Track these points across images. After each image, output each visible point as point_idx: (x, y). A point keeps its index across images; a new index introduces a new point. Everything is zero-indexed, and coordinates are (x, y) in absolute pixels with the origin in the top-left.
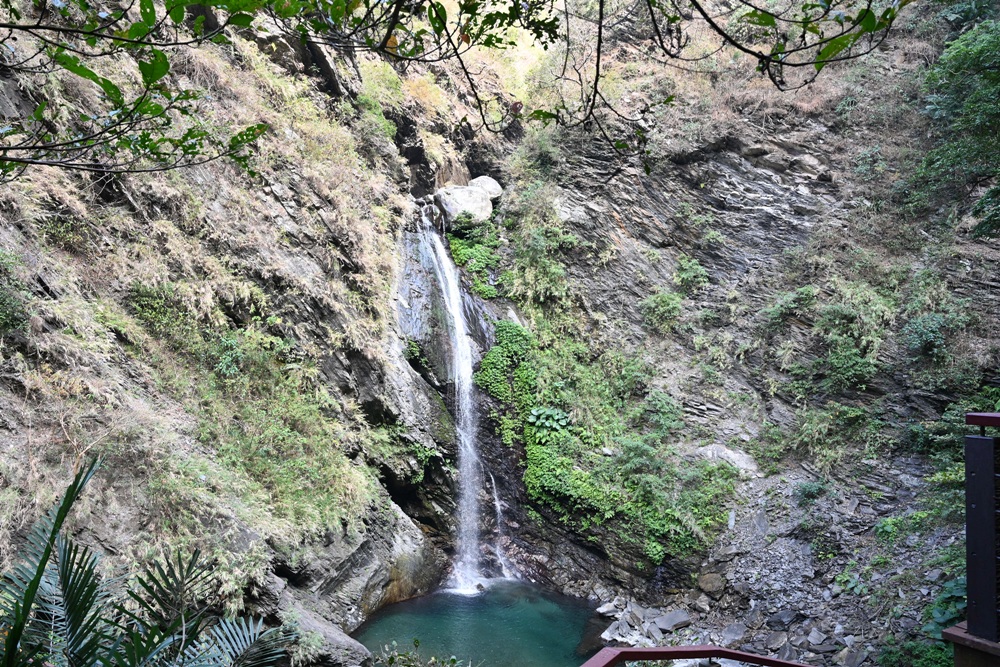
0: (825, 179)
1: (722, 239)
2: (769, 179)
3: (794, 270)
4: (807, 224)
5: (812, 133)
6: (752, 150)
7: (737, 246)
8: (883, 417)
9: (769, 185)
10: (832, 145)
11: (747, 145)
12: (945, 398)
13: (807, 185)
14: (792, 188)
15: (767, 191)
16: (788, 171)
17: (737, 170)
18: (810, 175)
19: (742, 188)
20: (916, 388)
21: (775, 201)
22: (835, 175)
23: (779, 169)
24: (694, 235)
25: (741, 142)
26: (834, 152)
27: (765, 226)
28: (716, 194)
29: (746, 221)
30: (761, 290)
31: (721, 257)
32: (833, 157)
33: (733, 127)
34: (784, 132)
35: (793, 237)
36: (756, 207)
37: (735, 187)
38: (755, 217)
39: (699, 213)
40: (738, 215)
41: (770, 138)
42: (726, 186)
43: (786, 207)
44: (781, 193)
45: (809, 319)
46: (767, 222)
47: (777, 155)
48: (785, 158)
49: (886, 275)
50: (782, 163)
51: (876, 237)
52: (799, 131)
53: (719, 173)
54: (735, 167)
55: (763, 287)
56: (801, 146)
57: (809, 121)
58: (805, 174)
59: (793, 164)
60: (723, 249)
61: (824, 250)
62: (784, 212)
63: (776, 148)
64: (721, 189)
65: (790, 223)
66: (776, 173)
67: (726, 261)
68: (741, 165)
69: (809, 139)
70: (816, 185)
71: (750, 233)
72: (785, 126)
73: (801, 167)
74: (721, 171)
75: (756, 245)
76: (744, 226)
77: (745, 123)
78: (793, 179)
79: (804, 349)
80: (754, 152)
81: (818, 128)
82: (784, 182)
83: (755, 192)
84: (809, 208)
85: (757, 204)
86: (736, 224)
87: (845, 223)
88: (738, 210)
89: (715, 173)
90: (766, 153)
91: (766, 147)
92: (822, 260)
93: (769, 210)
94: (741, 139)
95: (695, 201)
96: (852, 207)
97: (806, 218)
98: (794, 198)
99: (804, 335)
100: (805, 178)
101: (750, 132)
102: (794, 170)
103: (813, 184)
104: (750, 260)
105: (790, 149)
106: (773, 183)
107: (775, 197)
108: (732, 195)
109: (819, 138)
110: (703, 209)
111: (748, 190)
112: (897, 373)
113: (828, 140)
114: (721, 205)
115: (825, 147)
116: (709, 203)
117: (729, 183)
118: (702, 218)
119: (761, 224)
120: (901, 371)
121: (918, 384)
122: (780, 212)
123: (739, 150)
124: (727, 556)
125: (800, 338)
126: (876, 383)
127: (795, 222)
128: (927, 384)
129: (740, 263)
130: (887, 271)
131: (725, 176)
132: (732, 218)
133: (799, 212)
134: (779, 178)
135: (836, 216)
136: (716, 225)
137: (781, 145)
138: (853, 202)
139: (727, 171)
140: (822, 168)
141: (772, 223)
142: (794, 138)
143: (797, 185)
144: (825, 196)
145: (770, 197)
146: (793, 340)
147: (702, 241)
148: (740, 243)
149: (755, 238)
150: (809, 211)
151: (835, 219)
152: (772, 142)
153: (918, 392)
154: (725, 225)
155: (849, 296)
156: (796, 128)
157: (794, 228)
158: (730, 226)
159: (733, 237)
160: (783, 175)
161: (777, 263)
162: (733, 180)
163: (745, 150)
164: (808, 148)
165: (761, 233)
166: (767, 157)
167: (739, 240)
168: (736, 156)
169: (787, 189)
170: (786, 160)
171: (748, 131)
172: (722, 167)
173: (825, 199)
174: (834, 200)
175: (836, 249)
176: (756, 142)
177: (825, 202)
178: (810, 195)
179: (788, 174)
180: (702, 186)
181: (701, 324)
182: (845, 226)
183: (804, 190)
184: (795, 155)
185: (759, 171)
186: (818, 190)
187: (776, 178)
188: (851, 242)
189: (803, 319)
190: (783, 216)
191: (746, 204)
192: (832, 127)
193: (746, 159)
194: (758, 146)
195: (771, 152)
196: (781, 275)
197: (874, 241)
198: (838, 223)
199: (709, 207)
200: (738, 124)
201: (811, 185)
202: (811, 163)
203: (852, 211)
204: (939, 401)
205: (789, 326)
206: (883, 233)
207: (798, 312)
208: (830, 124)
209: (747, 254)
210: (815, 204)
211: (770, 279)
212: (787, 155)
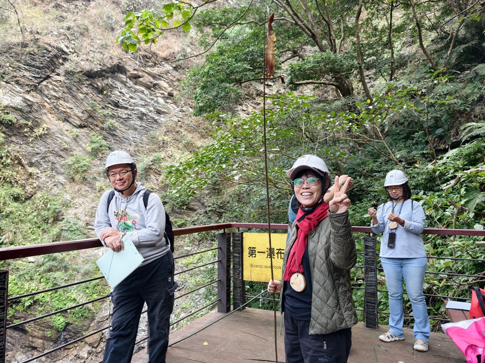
0: (171, 95)
1: (117, 124)
2: (142, 92)
3: (154, 143)
4: (162, 119)
5: (165, 69)
6: (132, 74)
7: (126, 129)
8: (195, 223)
9: (143, 96)
10: (175, 77)
11: (129, 71)
12: (222, 211)
13: (162, 98)
14: (155, 99)
15: (142, 99)
16: (152, 89)
17: (125, 85)
18: (164, 92)
19: (128, 96)
20: (209, 206)
21: (146, 105)
22: (175, 93)
23: (148, 87)
24: (101, 122)
25: (126, 69)
26: (175, 81)
27: (141, 119)
28: (113, 98)
29: (130, 115)
30: (136, 155)
31: (116, 136)
32: (175, 84)
33: (121, 59)
34: (150, 66)
35: (155, 126)
36: (136, 108)
37: (124, 95)
38: (135, 114)
39: (103, 108)
40: (126, 112)
41: (143, 69)
42: (119, 94)
43: (152, 109)
44: (149, 101)
45: (159, 171)
46: (142, 117)
47: (147, 79)
48: (150, 81)
49: (199, 148)
50: (149, 83)
51: (194, 128)
52: (158, 67)
53: (114, 85)
54: (124, 83)
55: (138, 153)
56: (159, 75)
57: (163, 63)
58: (162, 92)
59: (155, 85)
60: (118, 131)
61: (168, 133)
62: (151, 111)
63: (146, 75)
64: (115, 96)
65: (153, 118)
66: (146, 90)
67: (120, 138)
68: (127, 82)
69: (163, 72)
70: (167, 98)
71: (132, 122)
72: (150, 64)
73: (160, 88)
74: (116, 84)
75: (136, 129)
76: (129, 118)
77: (129, 58)
78: (155, 94)
79: (157, 188)
80: (134, 76)
81: (168, 67)
82: (151, 95)
83: (135, 99)
84: (163, 110)
85: (136, 106)
86: (124, 117)
87: (180, 119)
88: (126, 108)
89: (112, 85)
90: (140, 77)
91: (140, 74)
92: (166, 138)
93: (143, 110)
94: (126, 67)
95: (100, 101)
96: (183, 111)
97: (162, 116)
98: (156, 104)
99: (157, 180)
100: (162, 94)
101: (131, 64)
102: (156, 88)
103: (165, 97)
104: (133, 138)
105: (154, 77)
106: (145, 95)
107: (146, 103)
108: (123, 100)
109: (168, 73)
110: (106, 106)
111: (131, 97)
112: (202, 199)
113: (173, 74)
114: (117, 105)
115: (171, 78)
116: (109, 103)
117: (121, 93)
118: (106, 112)
119: (139, 117)
120: (203, 198)
121: (210, 204)
122: (148, 111)
123: (126, 73)
124: (103, 317)
125: (155, 182)
126: (192, 205)
127: (156, 118)
128: (213, 204)
129: (127, 139)
130: (199, 146)
131: (118, 88)
132: (122, 113)
133: (159, 112)
134: (148, 92)
135: (175, 115)
136: (113, 117)
137: (149, 74)
138: (184, 109)
139: (119, 85)
140: (170, 89)
141: (144, 118)
142: (156, 70)
143: (157, 97)
144: (171, 104)
145: (143, 103)
146: (151, 183)
147: (105, 126)
148: (127, 128)
149: (135, 125)
150: (163, 112)
151: (175, 117)
152: (144, 71)
153: (210, 209)
154: (119, 117)
155: (178, 158)
156: (157, 66)
157: (155, 121)
158: (121, 118)
159: (123, 124)
160: (150, 91)
161: (146, 140)
162: (123, 91)
163: (128, 74)
164: (163, 77)
165: (139, 123)
166: (141, 79)
167: (127, 126)
168: (124, 77)
169: (153, 99)
170: (151, 83)
171: (130, 63)
172: (116, 83)
173: (172, 106)
174: (176, 107)
175: (174, 133)
176: (134, 70)
177: (171, 108)
178: (164, 103)
179: (153, 91)
180: (105, 92)
181: (102, 175)
182: (180, 121)
183: (161, 101)
184: (156, 80)
185: (137, 87)
186: (168, 101)
187: (146, 92)
188: (182, 130)
189: (156, 171)
190: (150, 114)
191: (130, 106)
192: (175, 67)
193: (130, 79)
194: (135, 72)
195: (143, 77)
196: (148, 146)
197: (193, 130)
198: (176, 119)
199: (110, 105)
200: (125, 58)
201: (165, 98)
202: (164, 86)
203: (184, 113)
204: (220, 213)
205: (149, 175)
206: (198, 126)
207: (153, 167)
208: (174, 66)
209: (131, 134)
210: (166, 109)
211: (141, 148)
212: (152, 80)
